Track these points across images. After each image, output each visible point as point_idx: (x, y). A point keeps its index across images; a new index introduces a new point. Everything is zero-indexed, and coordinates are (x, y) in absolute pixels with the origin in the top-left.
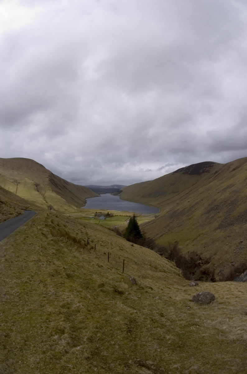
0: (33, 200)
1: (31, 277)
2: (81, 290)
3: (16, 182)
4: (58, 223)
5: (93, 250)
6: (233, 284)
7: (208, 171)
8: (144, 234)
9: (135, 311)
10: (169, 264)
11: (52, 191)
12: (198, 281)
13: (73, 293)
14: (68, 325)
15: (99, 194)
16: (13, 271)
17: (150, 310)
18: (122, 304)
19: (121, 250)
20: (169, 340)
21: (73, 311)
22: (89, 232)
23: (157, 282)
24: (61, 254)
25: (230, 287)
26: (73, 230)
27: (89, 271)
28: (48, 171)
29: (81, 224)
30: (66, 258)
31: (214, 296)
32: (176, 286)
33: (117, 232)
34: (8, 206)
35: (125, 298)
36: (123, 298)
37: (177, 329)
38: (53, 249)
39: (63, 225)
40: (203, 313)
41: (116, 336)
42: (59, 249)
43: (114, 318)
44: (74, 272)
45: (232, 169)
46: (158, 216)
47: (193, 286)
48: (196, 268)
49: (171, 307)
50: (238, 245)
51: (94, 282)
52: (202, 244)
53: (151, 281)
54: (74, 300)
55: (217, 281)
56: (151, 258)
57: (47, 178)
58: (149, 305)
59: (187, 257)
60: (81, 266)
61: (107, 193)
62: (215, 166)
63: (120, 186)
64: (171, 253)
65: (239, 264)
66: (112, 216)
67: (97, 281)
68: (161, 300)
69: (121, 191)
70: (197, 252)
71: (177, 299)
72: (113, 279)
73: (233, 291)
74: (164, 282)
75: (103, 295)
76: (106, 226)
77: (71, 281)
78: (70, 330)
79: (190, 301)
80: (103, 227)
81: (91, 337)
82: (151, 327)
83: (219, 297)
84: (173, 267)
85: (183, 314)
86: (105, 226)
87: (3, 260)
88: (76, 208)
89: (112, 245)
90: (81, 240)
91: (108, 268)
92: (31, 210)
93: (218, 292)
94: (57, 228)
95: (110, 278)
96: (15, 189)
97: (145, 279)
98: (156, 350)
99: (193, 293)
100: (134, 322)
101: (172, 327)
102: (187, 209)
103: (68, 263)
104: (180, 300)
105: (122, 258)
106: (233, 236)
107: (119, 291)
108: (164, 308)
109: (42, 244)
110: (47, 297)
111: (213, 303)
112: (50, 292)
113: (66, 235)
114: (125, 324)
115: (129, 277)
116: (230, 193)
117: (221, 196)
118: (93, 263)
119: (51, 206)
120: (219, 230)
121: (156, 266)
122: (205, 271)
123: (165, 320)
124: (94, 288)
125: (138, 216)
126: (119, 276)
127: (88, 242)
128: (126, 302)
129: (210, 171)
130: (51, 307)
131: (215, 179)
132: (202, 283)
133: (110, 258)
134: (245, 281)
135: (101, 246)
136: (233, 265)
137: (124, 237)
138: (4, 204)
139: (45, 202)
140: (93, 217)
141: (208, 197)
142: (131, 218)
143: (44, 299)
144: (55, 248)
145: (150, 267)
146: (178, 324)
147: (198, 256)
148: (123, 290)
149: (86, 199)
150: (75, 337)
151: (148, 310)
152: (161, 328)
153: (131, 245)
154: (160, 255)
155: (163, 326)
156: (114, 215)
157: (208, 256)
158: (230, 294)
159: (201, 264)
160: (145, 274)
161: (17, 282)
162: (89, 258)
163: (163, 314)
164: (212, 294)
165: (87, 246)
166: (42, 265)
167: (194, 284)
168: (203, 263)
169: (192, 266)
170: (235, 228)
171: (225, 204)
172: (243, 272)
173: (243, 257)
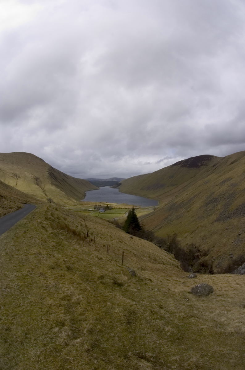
0: (33, 194)
1: (31, 270)
2: (81, 282)
3: (16, 176)
4: (58, 216)
5: (93, 242)
6: (232, 277)
8: (143, 226)
9: (135, 303)
10: (168, 256)
11: (52, 184)
12: (197, 273)
13: (73, 286)
14: (68, 317)
15: (99, 187)
16: (13, 265)
17: (149, 302)
18: (121, 296)
19: (120, 242)
20: (168, 331)
21: (73, 303)
22: (89, 224)
23: (156, 275)
24: (61, 247)
25: (228, 279)
26: (73, 222)
27: (89, 264)
28: (48, 165)
29: (80, 217)
30: (66, 251)
31: (212, 288)
32: (174, 278)
33: (117, 224)
34: (8, 201)
35: (125, 290)
36: (123, 290)
37: (177, 321)
38: (53, 242)
39: (63, 218)
40: (202, 305)
41: (115, 327)
42: (59, 242)
43: (114, 310)
44: (74, 265)
45: (230, 163)
46: (157, 209)
47: (191, 278)
48: (194, 261)
49: (170, 299)
50: (236, 237)
51: (93, 274)
52: (201, 236)
53: (150, 273)
54: (74, 292)
55: (215, 273)
56: (150, 250)
57: (47, 171)
58: (148, 297)
59: (185, 249)
60: (81, 258)
61: (106, 186)
62: (214, 159)
63: (120, 179)
64: (170, 246)
65: (237, 256)
67: (97, 273)
68: (160, 292)
69: (120, 184)
70: (195, 244)
71: (176, 290)
72: (112, 271)
73: (231, 284)
74: (163, 274)
75: (103, 286)
76: (106, 219)
77: (71, 273)
78: (70, 322)
79: (189, 293)
80: (102, 219)
81: (91, 329)
82: (150, 319)
83: (218, 289)
84: (172, 259)
85: (182, 306)
86: (104, 219)
87: (4, 253)
88: (75, 201)
89: (111, 237)
90: (80, 233)
91: (107, 260)
92: (30, 204)
93: (216, 285)
94: (57, 221)
95: (110, 270)
96: (15, 184)
97: (144, 271)
98: (155, 342)
99: (192, 285)
100: (133, 314)
101: (171, 319)
102: (186, 201)
103: (68, 256)
104: (179, 292)
105: (121, 251)
106: (232, 228)
107: (118, 283)
108: (163, 300)
109: (42, 237)
110: (47, 290)
111: (211, 295)
112: (50, 285)
113: (66, 228)
114: (124, 315)
115: (128, 270)
116: (228, 186)
117: (220, 189)
118: (93, 255)
119: (51, 199)
120: (217, 223)
121: (155, 258)
122: (204, 263)
123: (164, 312)
124: (93, 280)
125: (137, 209)
126: (118, 268)
127: (87, 234)
128: (126, 294)
129: (208, 164)
130: (51, 300)
131: (213, 172)
132: (201, 276)
133: (110, 250)
134: (242, 274)
135: (101, 239)
136: (231, 258)
137: (123, 230)
138: (4, 198)
139: (44, 195)
141: (206, 190)
142: (130, 211)
143: (45, 292)
144: (55, 240)
145: (149, 258)
146: (177, 316)
147: (197, 249)
148: (123, 282)
149: (85, 192)
150: (75, 329)
151: (147, 302)
152: (160, 320)
153: (130, 237)
154: (159, 247)
155: (162, 318)
156: (113, 208)
157: (206, 249)
158: (228, 287)
159: (200, 256)
160: (144, 266)
161: (18, 275)
162: (89, 250)
163: (162, 306)
164: (210, 286)
165: (86, 238)
166: (42, 258)
167: (193, 276)
168: (202, 255)
169: (190, 258)
170: (233, 221)
171: (223, 197)
172: (241, 265)
173: (241, 250)
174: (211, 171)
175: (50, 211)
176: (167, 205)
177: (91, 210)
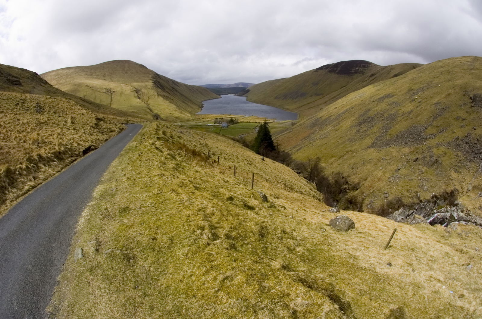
3: (110, 92)
4: (171, 134)
5: (217, 164)
7: (362, 72)
8: (278, 145)
10: (308, 185)
11: (158, 95)
15: (220, 95)
19: (249, 164)
26: (190, 141)
33: (244, 143)
39: (177, 136)
46: (296, 124)
48: (341, 195)
50: (394, 172)
52: (350, 164)
56: (285, 176)
57: (151, 80)
59: (330, 178)
61: (229, 93)
62: (371, 66)
63: (247, 84)
64: (311, 172)
65: (393, 197)
66: (238, 123)
69: (248, 91)
70: (343, 173)
76: (230, 136)
80: (226, 136)
84: (313, 189)
86: (228, 136)
88: (189, 115)
89: (238, 158)
90: (200, 153)
91: (235, 183)
92: (133, 124)
96: (109, 102)
102: (333, 117)
105: (251, 174)
106: (389, 159)
116: (389, 104)
117: (377, 106)
118: (218, 178)
119: (157, 115)
120: (372, 150)
121: (291, 186)
122: (352, 199)
125: (270, 123)
127: (209, 155)
129: (364, 72)
131: (370, 83)
133: (237, 173)
134: (398, 222)
135: (225, 160)
136: (386, 198)
137: (252, 150)
139: (148, 111)
140: (212, 125)
141: (360, 105)
142: (261, 125)
147: (344, 180)
149: (202, 102)
153: (261, 159)
154: (297, 173)
156: (239, 121)
157: (356, 180)
159: (348, 190)
165: (208, 159)
168: (350, 188)
169: (336, 191)
170: (392, 150)
171: (381, 117)
172: (398, 210)
173: (398, 190)
174: (368, 81)
175: (161, 129)
176: (308, 119)
177: (211, 126)
